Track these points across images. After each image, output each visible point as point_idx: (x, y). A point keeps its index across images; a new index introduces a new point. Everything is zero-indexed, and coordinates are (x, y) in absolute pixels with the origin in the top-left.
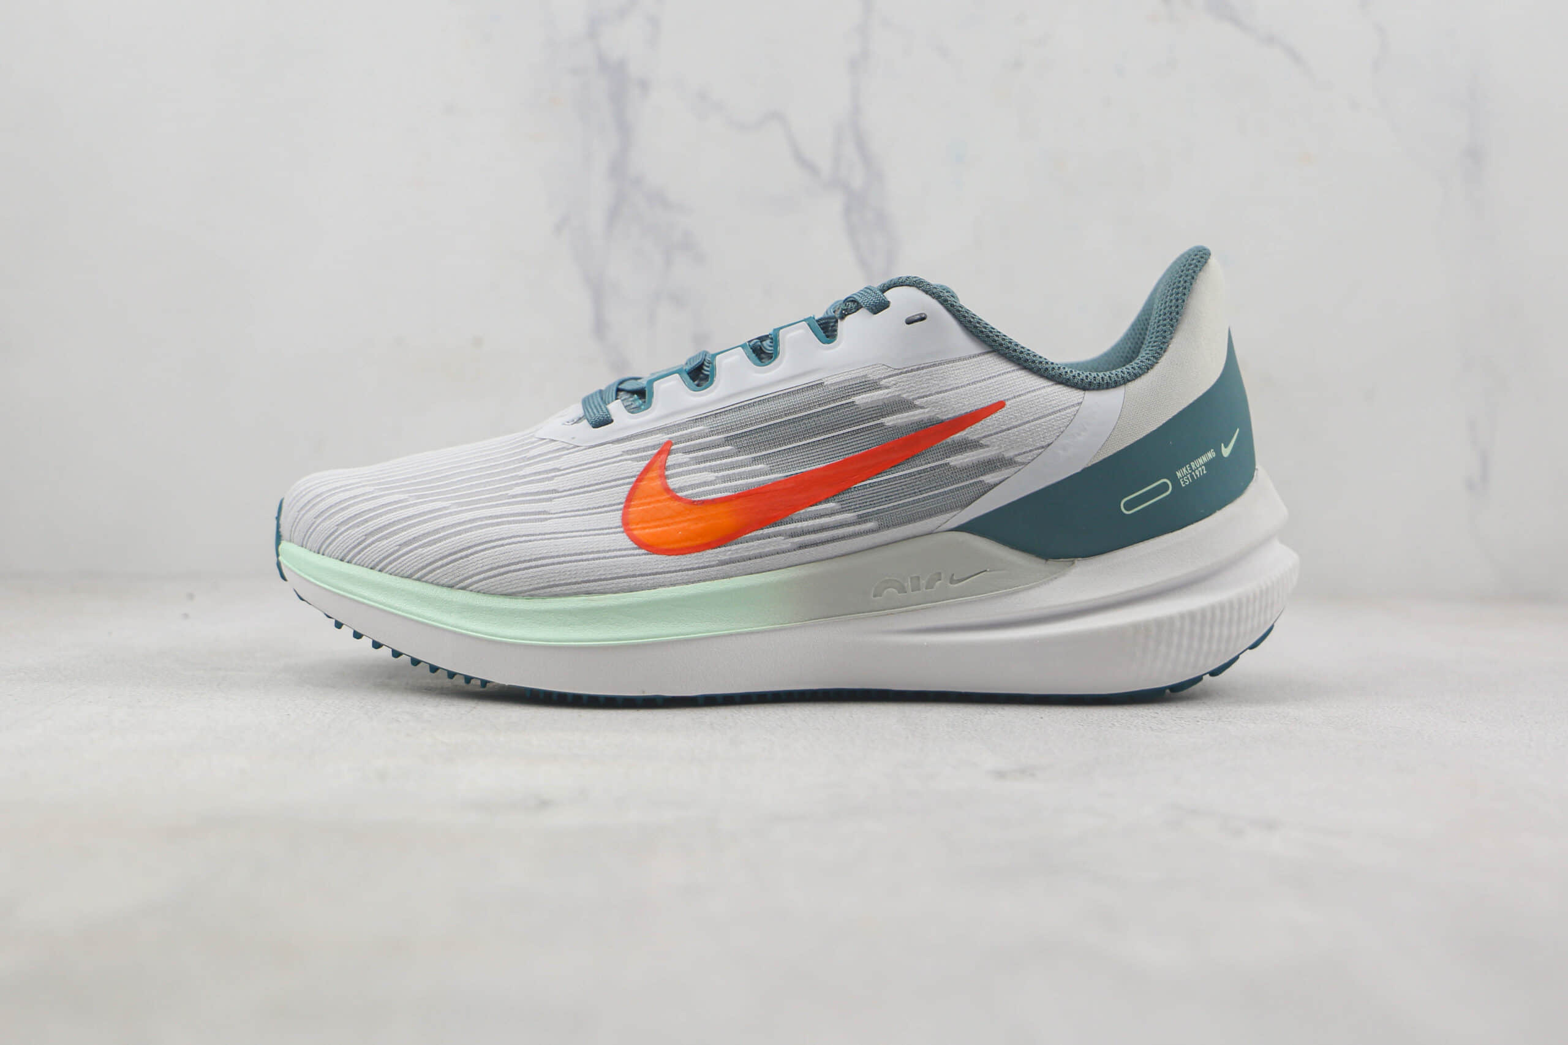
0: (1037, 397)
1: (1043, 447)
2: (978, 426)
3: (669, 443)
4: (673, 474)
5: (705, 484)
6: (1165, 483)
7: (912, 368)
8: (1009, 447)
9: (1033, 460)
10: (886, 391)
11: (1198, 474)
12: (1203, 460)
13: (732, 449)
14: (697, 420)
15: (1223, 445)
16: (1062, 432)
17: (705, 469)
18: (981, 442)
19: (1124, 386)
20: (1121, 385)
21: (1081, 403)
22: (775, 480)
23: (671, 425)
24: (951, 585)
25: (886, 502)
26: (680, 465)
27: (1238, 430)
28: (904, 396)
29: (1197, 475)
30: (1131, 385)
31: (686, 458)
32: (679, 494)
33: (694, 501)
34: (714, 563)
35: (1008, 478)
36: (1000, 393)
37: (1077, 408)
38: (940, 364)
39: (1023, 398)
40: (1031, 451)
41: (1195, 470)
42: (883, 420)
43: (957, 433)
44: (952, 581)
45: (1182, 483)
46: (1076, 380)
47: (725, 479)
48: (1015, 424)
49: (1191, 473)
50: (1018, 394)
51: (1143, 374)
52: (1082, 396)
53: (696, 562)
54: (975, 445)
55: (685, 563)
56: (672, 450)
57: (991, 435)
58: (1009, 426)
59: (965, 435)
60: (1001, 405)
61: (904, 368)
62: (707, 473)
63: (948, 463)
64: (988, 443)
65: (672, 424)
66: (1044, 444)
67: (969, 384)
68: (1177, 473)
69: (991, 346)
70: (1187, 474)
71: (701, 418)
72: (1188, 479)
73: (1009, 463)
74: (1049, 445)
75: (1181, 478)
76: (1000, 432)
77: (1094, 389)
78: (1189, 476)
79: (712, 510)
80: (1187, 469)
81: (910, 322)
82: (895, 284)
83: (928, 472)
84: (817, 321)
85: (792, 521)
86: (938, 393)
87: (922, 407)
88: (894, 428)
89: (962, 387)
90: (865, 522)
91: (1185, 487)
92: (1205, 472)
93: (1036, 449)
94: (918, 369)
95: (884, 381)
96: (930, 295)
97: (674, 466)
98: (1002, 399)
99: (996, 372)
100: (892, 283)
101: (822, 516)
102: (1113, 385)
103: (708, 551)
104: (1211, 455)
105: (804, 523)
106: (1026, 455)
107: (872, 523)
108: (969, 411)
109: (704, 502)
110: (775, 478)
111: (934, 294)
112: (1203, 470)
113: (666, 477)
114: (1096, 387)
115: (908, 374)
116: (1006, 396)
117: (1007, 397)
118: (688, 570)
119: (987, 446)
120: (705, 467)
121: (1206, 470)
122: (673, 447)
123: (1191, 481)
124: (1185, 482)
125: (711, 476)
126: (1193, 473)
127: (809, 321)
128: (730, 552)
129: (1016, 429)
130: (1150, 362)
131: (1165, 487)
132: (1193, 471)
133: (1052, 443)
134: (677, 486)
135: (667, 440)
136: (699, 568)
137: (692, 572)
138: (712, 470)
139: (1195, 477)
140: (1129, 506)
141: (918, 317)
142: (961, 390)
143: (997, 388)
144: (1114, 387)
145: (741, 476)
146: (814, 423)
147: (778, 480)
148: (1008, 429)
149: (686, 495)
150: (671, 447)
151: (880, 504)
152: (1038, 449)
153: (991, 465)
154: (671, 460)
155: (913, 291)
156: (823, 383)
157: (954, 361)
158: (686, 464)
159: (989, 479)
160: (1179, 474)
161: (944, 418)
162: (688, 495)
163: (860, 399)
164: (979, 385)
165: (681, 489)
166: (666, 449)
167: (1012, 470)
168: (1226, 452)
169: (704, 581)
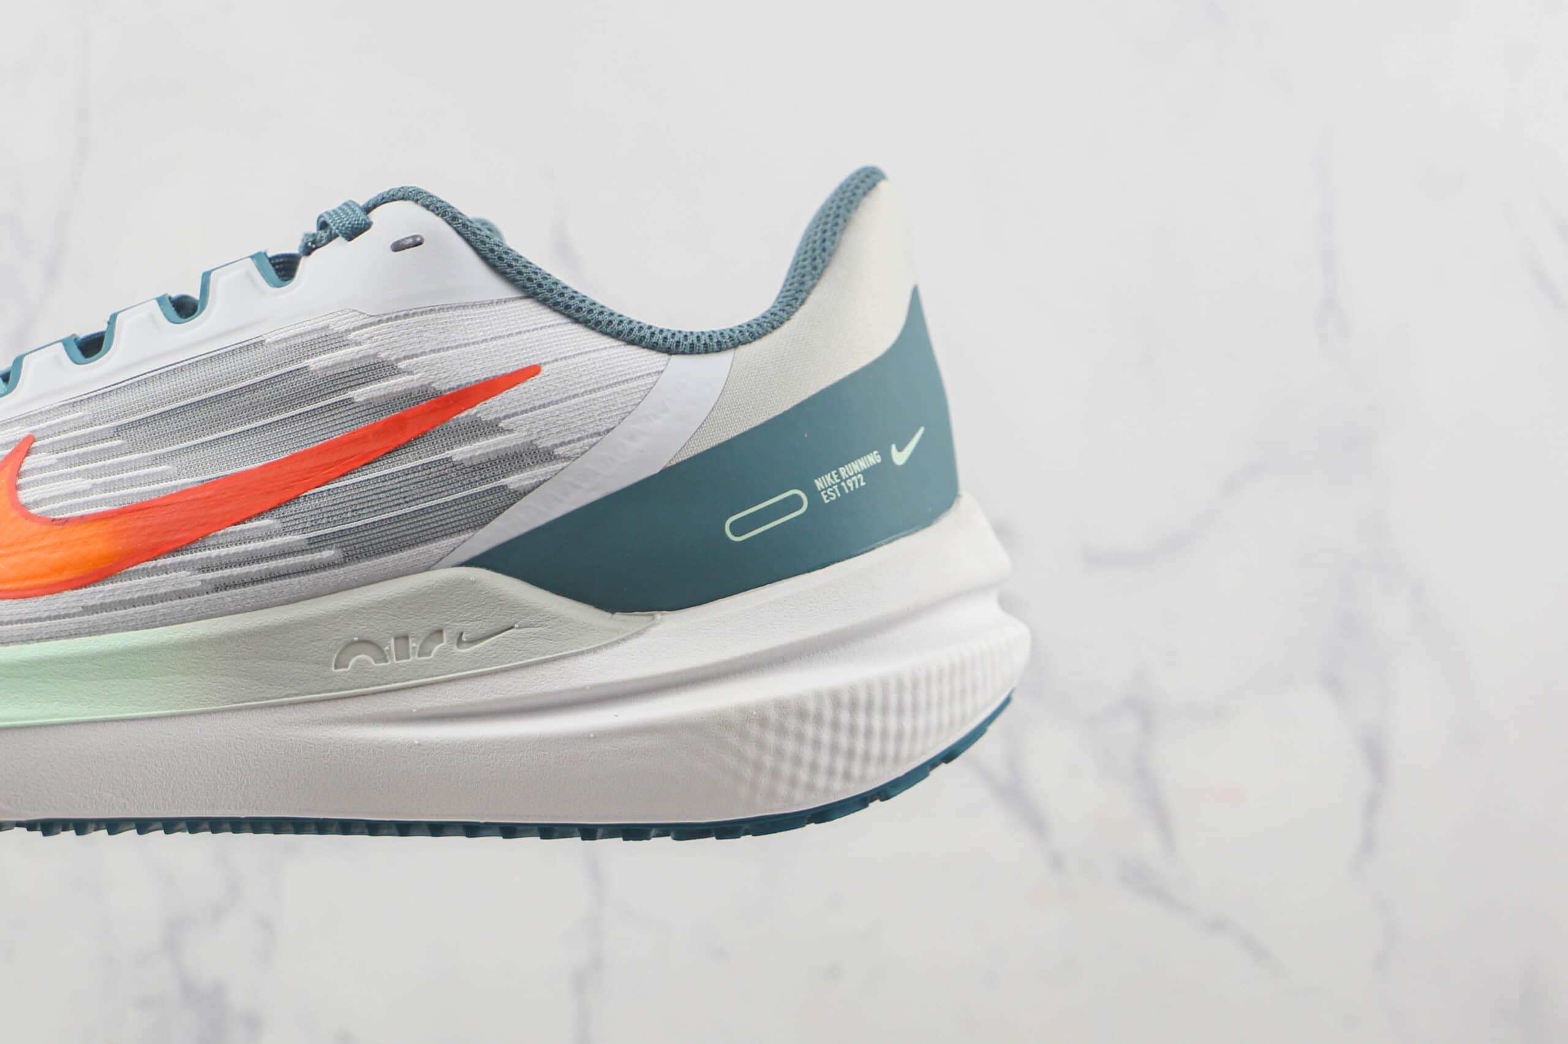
0: (591, 362)
1: (599, 434)
2: (495, 401)
3: (31, 439)
4: (28, 483)
5: (75, 494)
6: (795, 496)
7: (398, 314)
8: (544, 433)
9: (583, 453)
10: (356, 349)
11: (851, 485)
12: (861, 464)
13: (122, 445)
14: (74, 404)
15: (894, 447)
16: (630, 413)
17: (78, 474)
18: (501, 425)
19: (733, 350)
20: (728, 348)
21: (662, 372)
22: (184, 488)
23: (36, 412)
24: (459, 651)
25: (353, 519)
26: (42, 469)
27: (921, 431)
28: (383, 355)
29: (849, 488)
30: (743, 349)
31: (53, 458)
32: (34, 511)
33: (54, 520)
34: (75, 610)
35: (545, 481)
36: (534, 353)
37: (655, 378)
38: (441, 309)
39: (569, 361)
40: (579, 439)
41: (847, 479)
42: (351, 394)
43: (462, 411)
44: (460, 641)
45: (825, 497)
46: (654, 340)
47: (107, 487)
48: (554, 398)
49: (839, 484)
50: (563, 356)
51: (765, 334)
52: (665, 363)
53: (46, 608)
54: (493, 428)
55: (27, 611)
56: (33, 448)
57: (516, 414)
58: (546, 401)
59: (476, 414)
60: (533, 371)
61: (385, 314)
62: (80, 479)
63: (451, 458)
64: (512, 426)
65: (39, 411)
66: (602, 429)
67: (485, 340)
68: (816, 481)
69: (523, 288)
70: (833, 485)
71: (81, 400)
72: (834, 491)
73: (548, 456)
74: (608, 431)
75: (822, 490)
76: (532, 409)
77: (683, 353)
78: (835, 487)
79: (80, 532)
80: (832, 477)
81: (398, 247)
82: (383, 198)
83: (419, 471)
84: (270, 259)
85: (205, 548)
86: (433, 351)
87: (410, 373)
88: (370, 405)
89: (474, 343)
90: (319, 549)
91: (829, 503)
92: (863, 484)
93: (587, 437)
94: (406, 316)
95: (353, 334)
96: (433, 211)
97: (32, 471)
98: (537, 363)
99: (531, 325)
100: (380, 198)
101: (250, 540)
102: (716, 347)
103: (66, 593)
104: (873, 459)
105: (222, 549)
106: (572, 445)
107: (333, 552)
108: (482, 377)
109: (66, 521)
110: (183, 485)
111: (437, 208)
112: (859, 481)
113: (18, 488)
114: (688, 350)
115: (390, 323)
116: (543, 358)
117: (545, 360)
118: (31, 620)
119: (511, 431)
120: (78, 472)
121: (864, 481)
122: (35, 444)
123: (839, 495)
124: (829, 497)
125: (85, 484)
126: (843, 484)
127: (257, 257)
128: (101, 595)
129: (556, 407)
130: (777, 318)
131: (796, 503)
132: (842, 480)
133: (613, 428)
134: (31, 499)
135: (28, 434)
136: (49, 618)
137: (38, 624)
138: (89, 474)
139: (847, 491)
140: (737, 529)
141: (411, 240)
142: (472, 348)
143: (530, 348)
144: (717, 352)
145: (132, 482)
146: (248, 402)
147: (190, 487)
148: (544, 406)
149: (43, 512)
150: (31, 444)
151: (344, 521)
152: (592, 436)
153: (514, 459)
154: (29, 463)
155: (408, 205)
156: (264, 341)
157: (464, 307)
158: (50, 467)
159: (514, 481)
160: (819, 484)
161: (443, 388)
162: (47, 511)
163: (315, 363)
164: (502, 341)
165: (36, 503)
166: (25, 447)
167: (551, 468)
168: (900, 458)
169: (57, 638)
